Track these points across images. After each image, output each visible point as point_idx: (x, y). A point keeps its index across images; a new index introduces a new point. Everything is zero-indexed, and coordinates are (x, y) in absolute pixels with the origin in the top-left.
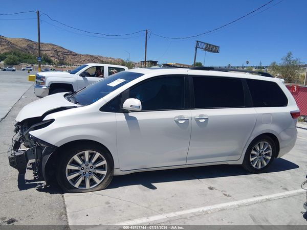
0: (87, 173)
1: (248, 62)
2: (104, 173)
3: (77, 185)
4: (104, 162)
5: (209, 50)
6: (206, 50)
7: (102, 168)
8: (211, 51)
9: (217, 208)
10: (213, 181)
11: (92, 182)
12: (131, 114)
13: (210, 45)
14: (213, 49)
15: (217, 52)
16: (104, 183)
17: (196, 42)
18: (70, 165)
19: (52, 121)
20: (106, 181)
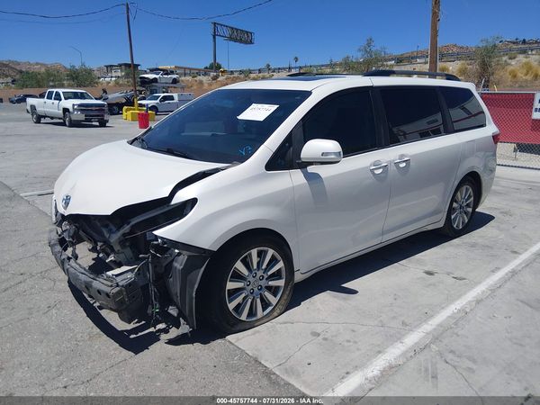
0: (256, 289)
1: (296, 59)
2: (281, 283)
3: (244, 317)
4: (280, 265)
5: (236, 40)
6: (231, 39)
7: (277, 275)
8: (241, 41)
9: (470, 302)
10: (418, 260)
11: (265, 304)
12: (310, 169)
13: (237, 30)
14: (242, 37)
15: (251, 43)
16: (283, 302)
17: (213, 26)
18: (230, 281)
19: (193, 202)
20: (285, 297)
